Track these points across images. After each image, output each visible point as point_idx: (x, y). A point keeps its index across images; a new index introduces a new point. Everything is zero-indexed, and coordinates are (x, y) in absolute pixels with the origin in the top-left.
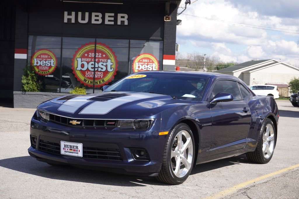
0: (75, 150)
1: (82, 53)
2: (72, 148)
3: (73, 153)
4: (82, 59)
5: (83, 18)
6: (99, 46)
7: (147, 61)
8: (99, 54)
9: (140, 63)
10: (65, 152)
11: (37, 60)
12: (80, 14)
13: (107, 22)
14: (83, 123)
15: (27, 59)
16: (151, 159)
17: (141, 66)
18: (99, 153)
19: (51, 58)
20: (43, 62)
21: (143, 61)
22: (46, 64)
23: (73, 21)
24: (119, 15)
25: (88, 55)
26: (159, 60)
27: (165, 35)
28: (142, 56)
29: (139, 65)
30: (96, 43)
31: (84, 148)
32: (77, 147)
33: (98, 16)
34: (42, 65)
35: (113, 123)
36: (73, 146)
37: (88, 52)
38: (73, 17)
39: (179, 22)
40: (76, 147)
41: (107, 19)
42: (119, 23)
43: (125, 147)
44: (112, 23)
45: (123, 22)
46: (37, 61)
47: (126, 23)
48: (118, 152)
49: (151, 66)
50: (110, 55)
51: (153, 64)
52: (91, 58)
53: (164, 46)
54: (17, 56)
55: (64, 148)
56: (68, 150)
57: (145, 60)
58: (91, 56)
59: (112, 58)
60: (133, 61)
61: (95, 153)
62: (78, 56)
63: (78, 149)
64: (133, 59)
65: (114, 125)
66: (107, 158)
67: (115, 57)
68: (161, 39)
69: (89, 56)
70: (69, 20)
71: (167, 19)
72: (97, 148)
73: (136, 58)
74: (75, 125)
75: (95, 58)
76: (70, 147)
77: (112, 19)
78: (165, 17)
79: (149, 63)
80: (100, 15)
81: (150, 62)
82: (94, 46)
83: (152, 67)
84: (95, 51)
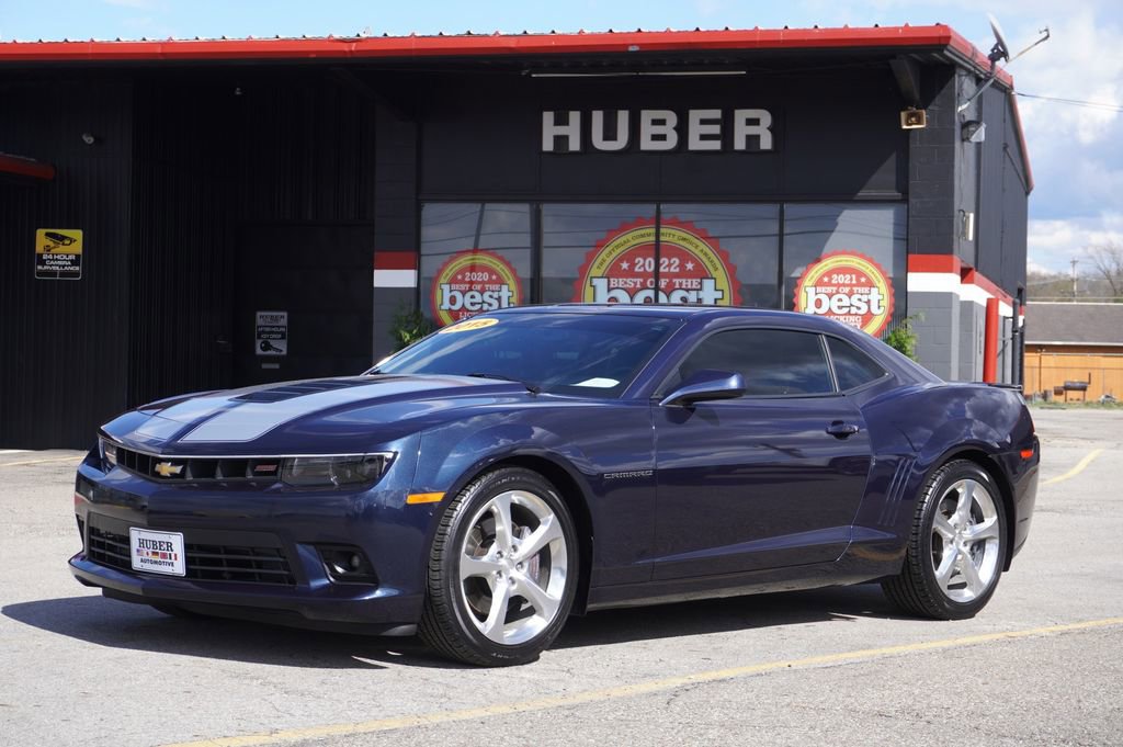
0: (164, 556)
1: (608, 260)
2: (157, 548)
3: (160, 563)
4: (612, 280)
5: (610, 134)
6: (673, 232)
7: (847, 282)
8: (670, 260)
9: (823, 289)
10: (142, 560)
11: (451, 291)
12: (598, 117)
13: (695, 144)
14: (188, 469)
15: (417, 290)
16: (380, 578)
17: (824, 298)
18: (231, 563)
19: (501, 282)
20: (473, 297)
21: (833, 282)
22: (483, 302)
23: (575, 145)
24: (741, 116)
25: (633, 265)
26: (891, 275)
27: (911, 182)
28: (828, 264)
29: (819, 296)
30: (658, 222)
31: (188, 547)
33: (662, 122)
34: (468, 306)
35: (272, 468)
36: (160, 542)
37: (630, 256)
38: (573, 131)
39: (972, 129)
40: (168, 546)
41: (695, 129)
42: (740, 144)
43: (301, 543)
44: (716, 145)
45: (753, 140)
46: (453, 293)
47: (766, 143)
48: (281, 560)
49: (865, 298)
50: (712, 262)
51: (872, 289)
52: (644, 275)
53: (910, 222)
54: (384, 278)
55: (138, 551)
56: (148, 554)
57: (841, 276)
58: (642, 270)
59: (721, 274)
60: (795, 284)
61: (218, 562)
62: (595, 271)
63: (172, 550)
64: (796, 274)
65: (274, 473)
66: (250, 576)
67: (731, 271)
68: (896, 195)
69: (637, 269)
70: (561, 141)
71: (913, 119)
72: (224, 547)
73: (807, 271)
74: (167, 477)
75: (657, 275)
76: (153, 545)
77: (716, 129)
78: (903, 115)
79: (855, 289)
80: (671, 118)
81: (859, 284)
82: (653, 231)
83: (868, 302)
84: (657, 250)
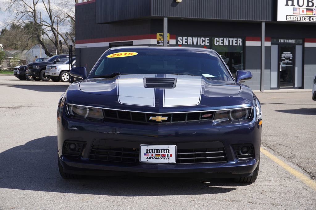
0: (164, 155)
2: (159, 152)
3: (161, 159)
10: (147, 158)
14: (172, 118)
32: (168, 151)
36: (162, 150)
40: (166, 151)
43: (231, 145)
48: (221, 151)
55: (145, 154)
56: (152, 155)
63: (169, 152)
65: (211, 117)
66: (206, 160)
72: (194, 149)
76: (157, 151)
